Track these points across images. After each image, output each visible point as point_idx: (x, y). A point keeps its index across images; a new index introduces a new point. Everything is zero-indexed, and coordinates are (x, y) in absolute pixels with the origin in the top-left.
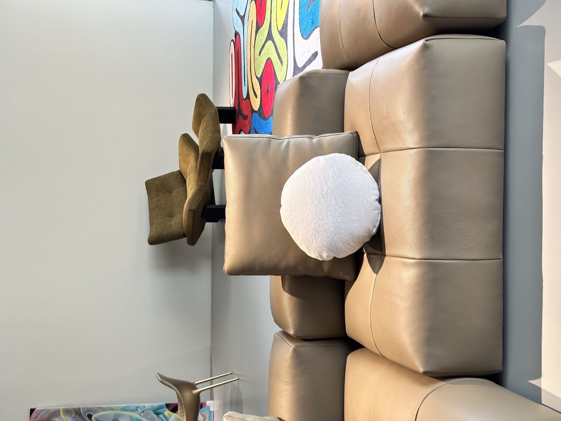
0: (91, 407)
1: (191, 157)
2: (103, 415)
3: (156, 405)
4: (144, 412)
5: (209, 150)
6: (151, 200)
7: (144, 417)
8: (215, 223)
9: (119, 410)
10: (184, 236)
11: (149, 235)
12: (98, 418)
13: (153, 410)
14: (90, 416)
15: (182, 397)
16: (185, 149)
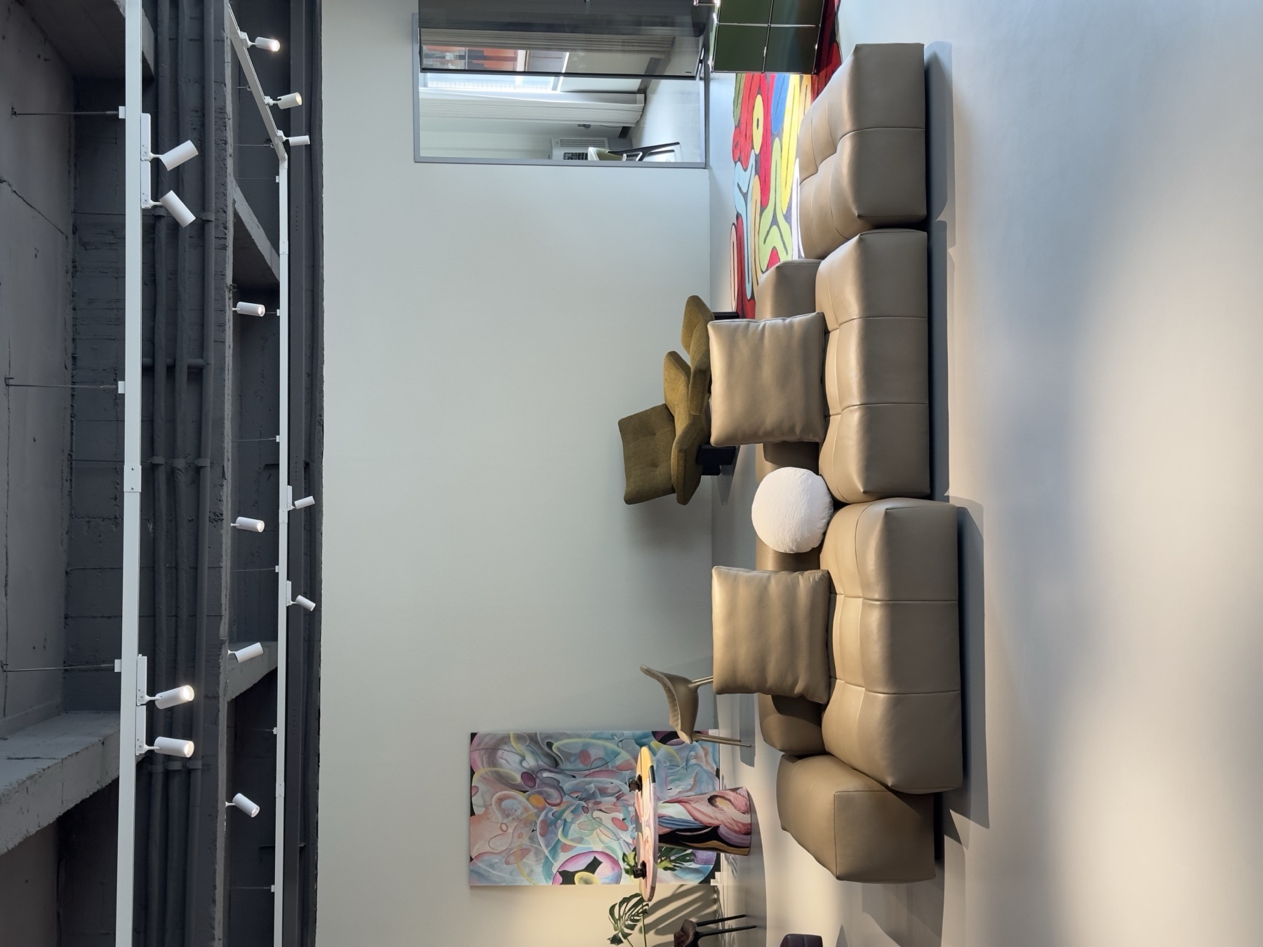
0: (550, 732)
1: (680, 382)
2: (567, 744)
3: (638, 733)
4: (623, 742)
6: (627, 445)
7: (623, 748)
8: (716, 476)
9: (590, 738)
10: (673, 491)
11: (626, 492)
12: (561, 748)
13: (636, 742)
14: (550, 745)
15: (676, 690)
16: (672, 372)
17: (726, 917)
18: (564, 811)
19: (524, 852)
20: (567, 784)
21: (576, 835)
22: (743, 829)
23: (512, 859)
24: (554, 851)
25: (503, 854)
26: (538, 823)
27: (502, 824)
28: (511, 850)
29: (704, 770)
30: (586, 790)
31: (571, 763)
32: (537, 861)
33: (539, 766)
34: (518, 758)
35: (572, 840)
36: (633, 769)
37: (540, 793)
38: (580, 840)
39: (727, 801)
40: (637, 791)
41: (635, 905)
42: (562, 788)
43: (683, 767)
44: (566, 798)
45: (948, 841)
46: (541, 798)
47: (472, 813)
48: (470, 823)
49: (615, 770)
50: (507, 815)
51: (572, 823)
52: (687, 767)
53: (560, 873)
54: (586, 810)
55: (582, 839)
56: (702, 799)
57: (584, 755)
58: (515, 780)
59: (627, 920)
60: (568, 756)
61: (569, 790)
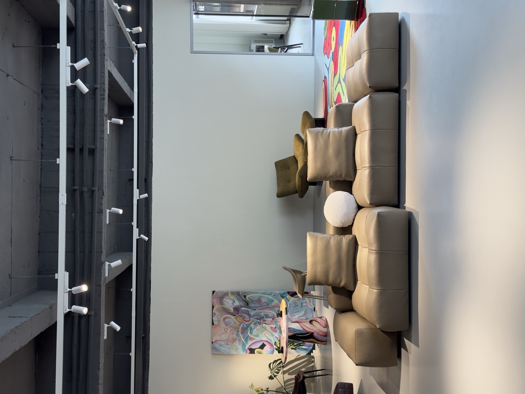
0: (245, 291)
1: (300, 147)
2: (252, 296)
3: (282, 292)
4: (275, 296)
6: (278, 173)
7: (275, 299)
8: (315, 186)
9: (261, 294)
10: (297, 192)
11: (277, 192)
12: (250, 298)
13: (280, 296)
14: (245, 296)
15: (296, 276)
16: (297, 143)
17: (317, 370)
18: (250, 324)
19: (234, 340)
20: (252, 313)
21: (256, 334)
22: (324, 334)
23: (229, 343)
24: (246, 340)
25: (225, 341)
26: (240, 328)
28: (229, 339)
29: (309, 308)
30: (260, 315)
31: (254, 304)
32: (239, 344)
33: (240, 305)
34: (232, 302)
35: (254, 336)
36: (279, 307)
37: (241, 316)
38: (257, 336)
39: (317, 323)
40: (280, 317)
41: (279, 364)
42: (250, 314)
43: (300, 307)
44: (252, 319)
45: (403, 350)
46: (241, 318)
47: (213, 324)
48: (212, 328)
49: (272, 307)
50: (227, 324)
51: (254, 329)
52: (302, 306)
53: (249, 349)
54: (260, 323)
56: (307, 322)
57: (259, 301)
58: (230, 310)
59: (276, 370)
60: (252, 301)
61: (253, 315)
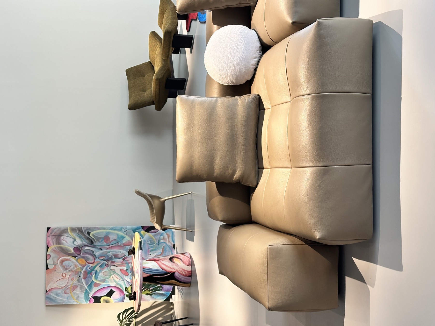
0: (89, 227)
1: (157, 47)
2: (98, 233)
3: (135, 227)
4: (126, 231)
5: (170, 30)
6: (130, 82)
7: (126, 235)
9: (109, 230)
10: (153, 103)
11: (129, 104)
12: (95, 235)
13: (133, 230)
14: (89, 233)
15: (153, 203)
16: (153, 42)
17: (177, 319)
18: (95, 266)
19: (74, 287)
20: (98, 253)
21: (102, 278)
22: (187, 273)
23: (68, 291)
24: (90, 287)
25: (63, 289)
26: (82, 273)
27: (63, 273)
28: (68, 286)
29: (167, 245)
30: (107, 255)
31: (100, 242)
32: (81, 292)
33: (83, 244)
34: (72, 240)
35: (100, 281)
36: (132, 245)
37: (83, 257)
38: (104, 281)
39: (179, 260)
40: (132, 255)
41: (131, 313)
42: (95, 255)
43: (157, 244)
44: (97, 260)
45: (349, 282)
46: (83, 260)
47: (47, 268)
48: (47, 273)
49: (122, 245)
50: (65, 268)
51: (100, 272)
52: (159, 244)
53: (93, 298)
54: (107, 266)
55: (105, 280)
56: (166, 259)
57: (106, 238)
58: (71, 251)
59: (126, 321)
60: (98, 239)
61: (98, 256)
